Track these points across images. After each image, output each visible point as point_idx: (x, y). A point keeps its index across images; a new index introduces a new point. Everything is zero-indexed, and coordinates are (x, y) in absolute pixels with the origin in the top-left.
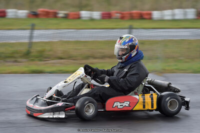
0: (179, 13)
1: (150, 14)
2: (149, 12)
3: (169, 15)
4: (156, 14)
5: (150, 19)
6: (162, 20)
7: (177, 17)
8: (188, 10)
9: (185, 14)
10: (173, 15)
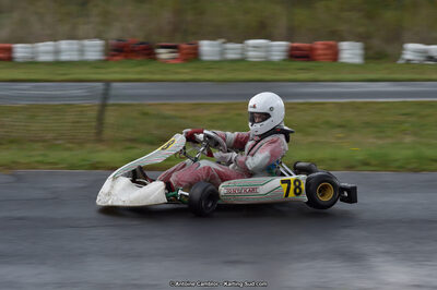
0: (68, 49)
1: (10, 50)
2: (7, 45)
3: (47, 53)
4: (21, 51)
5: (10, 59)
6: (32, 63)
7: (64, 57)
8: (87, 42)
9: (82, 51)
10: (57, 52)
